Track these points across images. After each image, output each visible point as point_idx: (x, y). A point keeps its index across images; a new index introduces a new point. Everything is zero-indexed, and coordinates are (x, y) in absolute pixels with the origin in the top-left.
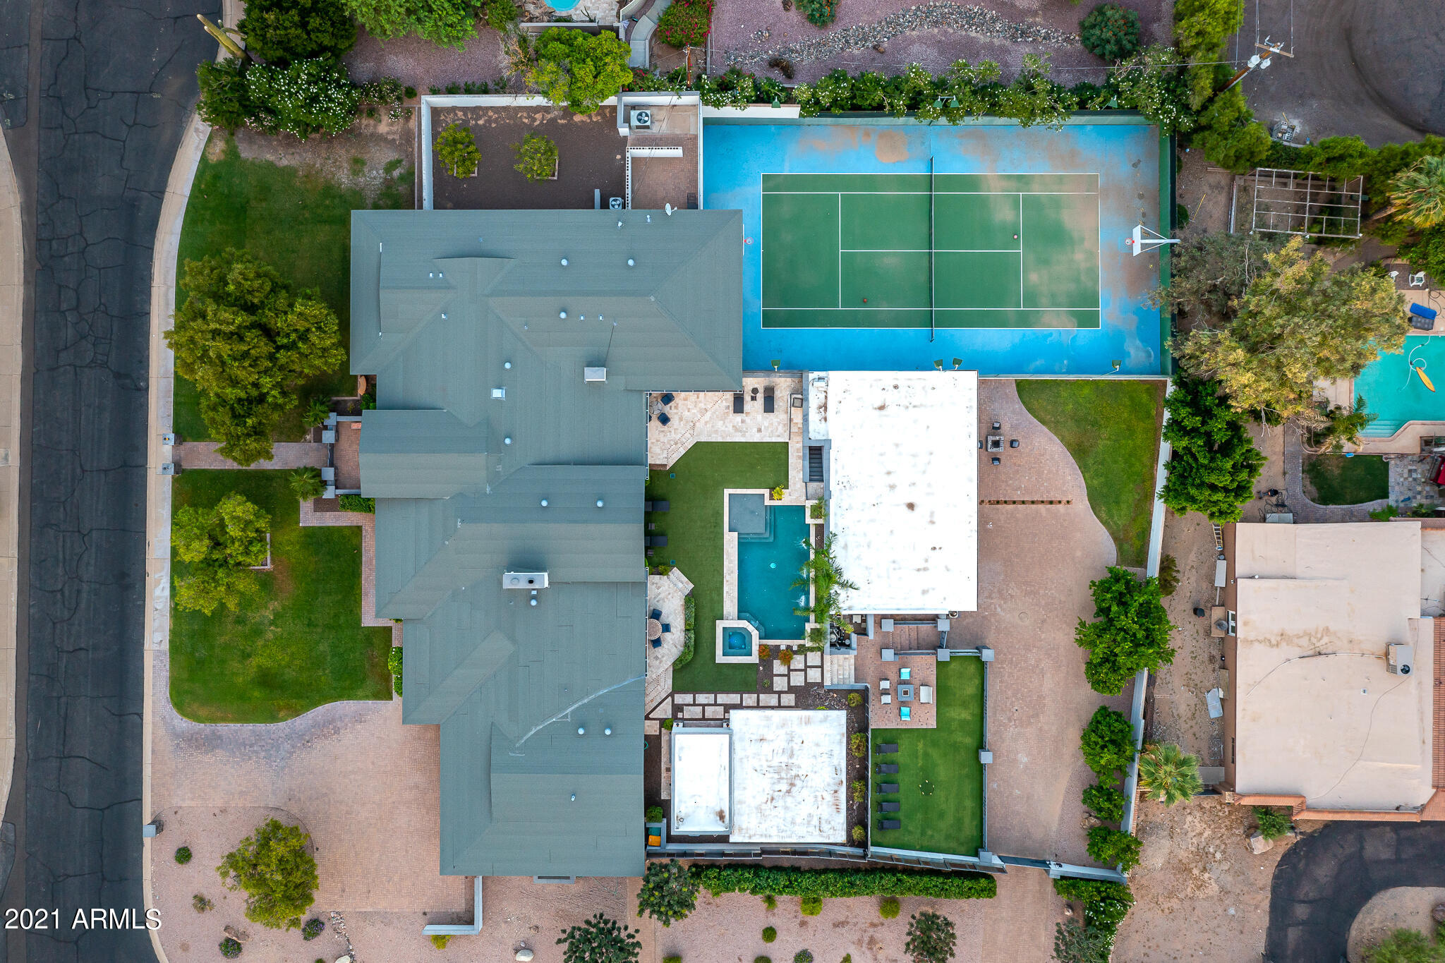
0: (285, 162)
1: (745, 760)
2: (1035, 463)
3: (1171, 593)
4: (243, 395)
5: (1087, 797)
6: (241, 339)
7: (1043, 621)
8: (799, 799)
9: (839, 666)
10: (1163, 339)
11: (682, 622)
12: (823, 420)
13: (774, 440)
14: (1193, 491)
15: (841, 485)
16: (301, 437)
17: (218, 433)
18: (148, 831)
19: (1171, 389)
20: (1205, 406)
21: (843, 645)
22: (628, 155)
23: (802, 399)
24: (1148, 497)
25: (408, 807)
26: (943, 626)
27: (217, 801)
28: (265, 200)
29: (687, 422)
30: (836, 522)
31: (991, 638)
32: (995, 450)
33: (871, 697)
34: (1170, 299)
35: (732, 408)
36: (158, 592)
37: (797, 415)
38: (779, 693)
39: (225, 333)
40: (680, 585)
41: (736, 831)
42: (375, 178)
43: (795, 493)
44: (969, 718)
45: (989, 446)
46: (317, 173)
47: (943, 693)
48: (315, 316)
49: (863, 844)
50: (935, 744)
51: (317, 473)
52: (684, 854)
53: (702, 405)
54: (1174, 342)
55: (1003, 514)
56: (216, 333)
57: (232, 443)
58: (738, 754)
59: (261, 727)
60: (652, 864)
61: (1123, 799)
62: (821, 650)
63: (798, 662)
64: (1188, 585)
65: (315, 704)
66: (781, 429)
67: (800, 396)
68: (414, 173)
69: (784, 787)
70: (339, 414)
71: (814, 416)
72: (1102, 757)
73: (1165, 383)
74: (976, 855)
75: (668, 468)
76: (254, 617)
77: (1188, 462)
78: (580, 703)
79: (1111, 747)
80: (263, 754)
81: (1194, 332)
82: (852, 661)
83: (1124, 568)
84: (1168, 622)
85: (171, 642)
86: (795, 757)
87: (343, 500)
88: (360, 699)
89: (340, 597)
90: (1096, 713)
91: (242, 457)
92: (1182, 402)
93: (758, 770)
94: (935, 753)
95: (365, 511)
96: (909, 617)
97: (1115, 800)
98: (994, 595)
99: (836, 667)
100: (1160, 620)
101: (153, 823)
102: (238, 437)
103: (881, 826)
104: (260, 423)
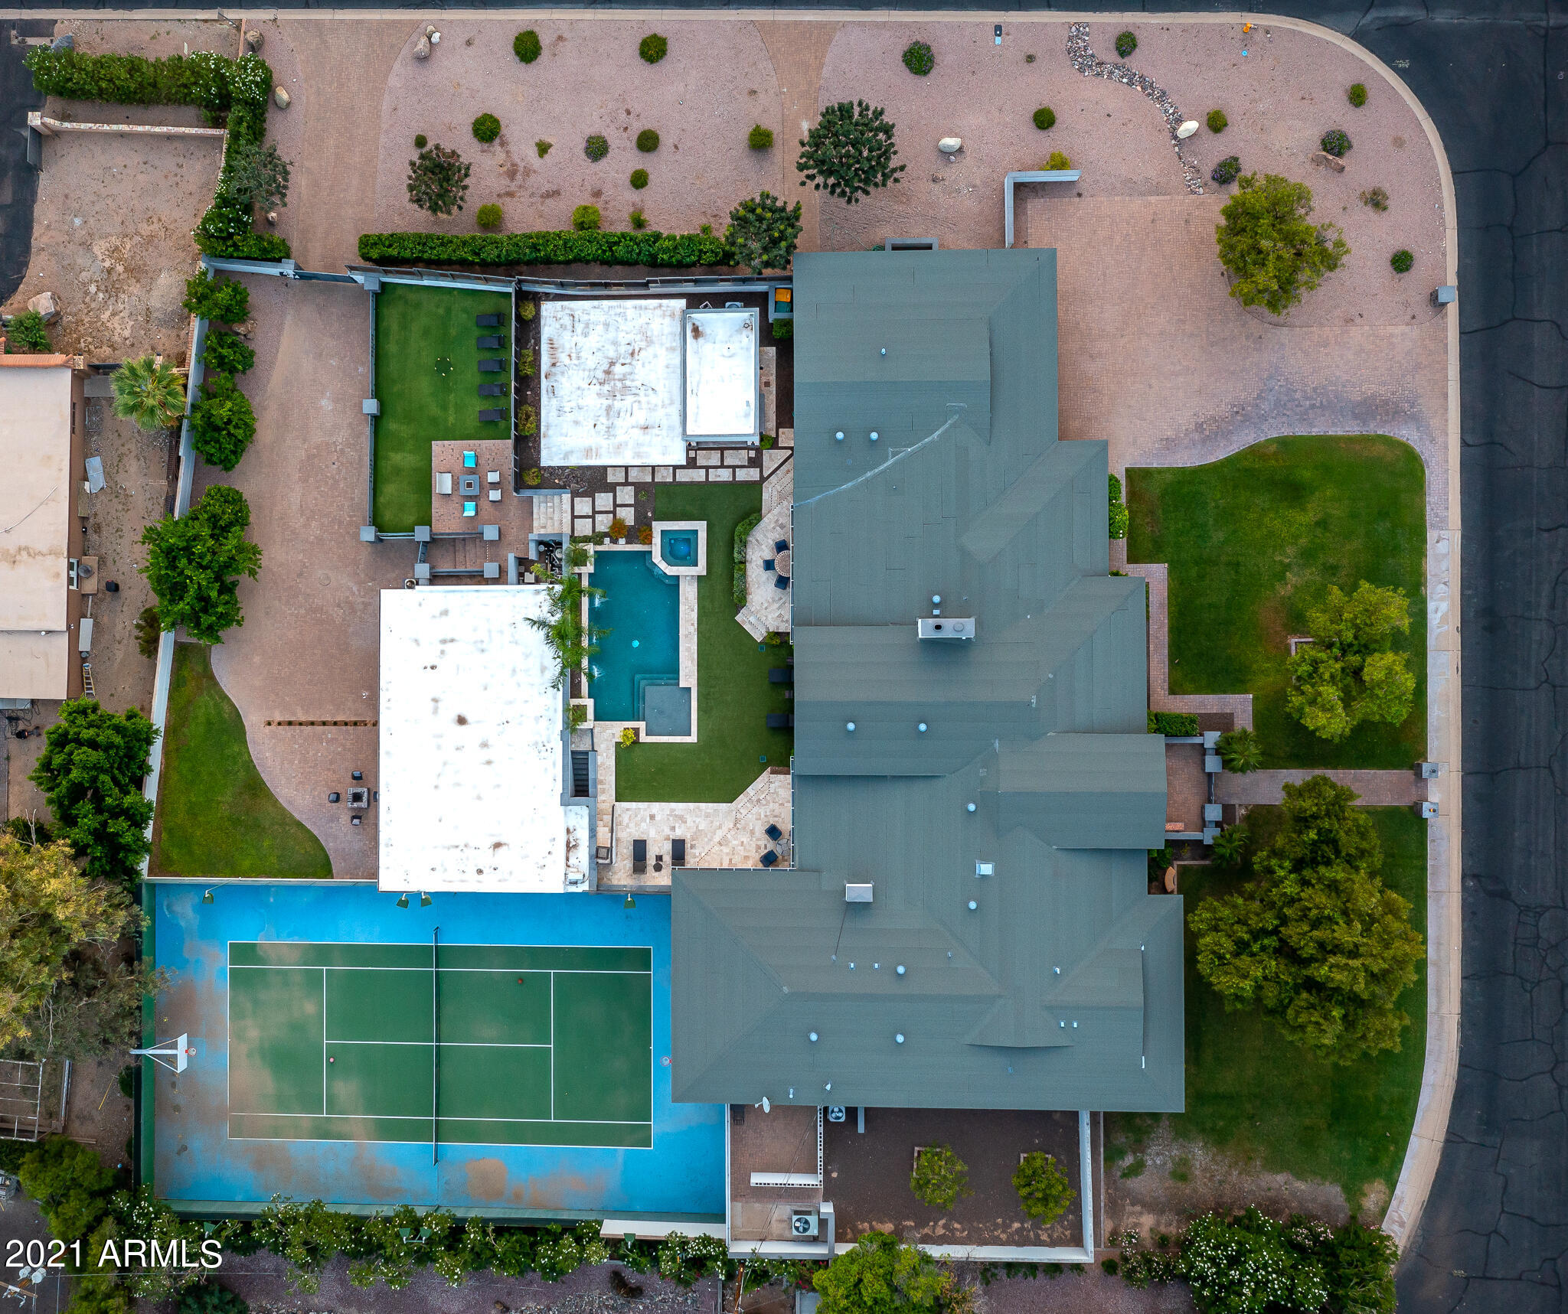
0: (1280, 1178)
1: (667, 402)
2: (310, 772)
3: (146, 611)
4: (1322, 869)
5: (248, 359)
6: (1321, 945)
7: (300, 575)
8: (599, 354)
9: (552, 519)
10: (152, 929)
11: (749, 572)
12: (571, 830)
13: (634, 805)
14: (118, 740)
15: (548, 746)
16: (1252, 811)
17: (1355, 820)
18: (1450, 295)
19: (144, 866)
20: (103, 847)
21: (546, 544)
22: (821, 1177)
23: (597, 857)
24: (172, 730)
25: (1103, 331)
26: (422, 570)
27: (1357, 334)
28: (1306, 1128)
29: (744, 828)
30: (554, 702)
31: (364, 555)
32: (359, 790)
33: (511, 479)
34: (142, 979)
35: (688, 846)
36: (1444, 606)
37: (603, 836)
38: (626, 483)
39: (1342, 953)
40: (752, 619)
41: (678, 313)
42: (1158, 1154)
43: (608, 736)
44: (392, 455)
45: (366, 794)
46: (1236, 1163)
47: (424, 483)
48: (1226, 973)
49: (523, 296)
50: (434, 421)
51: (1227, 764)
52: (744, 281)
53: (726, 850)
54: (138, 926)
55: (349, 709)
56: (1354, 953)
57: (1337, 807)
58: (675, 410)
59: (1301, 430)
60: (784, 268)
61: (205, 359)
62: (574, 539)
63: (604, 523)
64: (126, 621)
65: (1229, 461)
66: (625, 819)
67: (600, 861)
68: (1105, 1160)
69: (618, 369)
70: (1201, 841)
71: (583, 835)
72: (230, 410)
73: (151, 872)
74: (383, 285)
75: (769, 769)
76: (1311, 575)
77: (124, 775)
78: (876, 470)
79: (220, 423)
80: (1298, 395)
81: (115, 939)
82: (535, 524)
83: (201, 642)
84: (150, 577)
85: (1424, 541)
86: (604, 407)
87: (1193, 729)
88: (1169, 469)
89: (1197, 602)
90: (237, 462)
91: (1323, 788)
92: (130, 851)
93: (650, 391)
94: (434, 410)
95: (1163, 715)
96: (465, 580)
97: (215, 358)
98: (361, 607)
99: (556, 517)
100: (159, 580)
101: (1444, 305)
102: (1328, 814)
103: (501, 319)
104: (1300, 833)
